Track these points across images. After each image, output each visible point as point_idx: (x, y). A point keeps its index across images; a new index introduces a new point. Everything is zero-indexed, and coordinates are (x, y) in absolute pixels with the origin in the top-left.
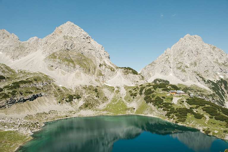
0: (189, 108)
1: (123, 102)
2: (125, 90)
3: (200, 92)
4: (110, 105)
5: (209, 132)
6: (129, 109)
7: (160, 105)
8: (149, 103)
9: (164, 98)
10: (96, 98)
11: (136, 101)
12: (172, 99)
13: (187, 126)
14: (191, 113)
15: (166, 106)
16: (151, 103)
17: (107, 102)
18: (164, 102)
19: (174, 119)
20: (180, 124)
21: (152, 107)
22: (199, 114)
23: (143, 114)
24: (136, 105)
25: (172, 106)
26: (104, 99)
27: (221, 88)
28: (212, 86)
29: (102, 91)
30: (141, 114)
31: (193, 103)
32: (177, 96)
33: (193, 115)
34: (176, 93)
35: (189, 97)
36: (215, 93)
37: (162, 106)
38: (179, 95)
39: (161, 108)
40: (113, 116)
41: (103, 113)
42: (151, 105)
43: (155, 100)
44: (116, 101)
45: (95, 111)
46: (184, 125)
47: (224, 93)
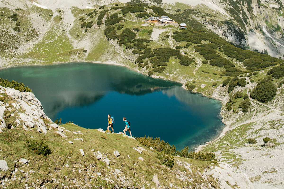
0: (174, 48)
1: (67, 39)
2: (72, 15)
3: (210, 17)
4: (39, 46)
5: (194, 87)
6: (75, 52)
7: (129, 44)
8: (112, 40)
9: (137, 30)
10: (13, 33)
11: (91, 37)
12: (150, 32)
13: (165, 79)
14: (176, 56)
15: (138, 45)
16: (114, 39)
17: (35, 40)
18: (138, 37)
19: (147, 68)
20: (155, 76)
21: (116, 47)
22: (187, 58)
23: (100, 60)
24: (89, 44)
25: (148, 45)
26: (29, 35)
27: (243, 10)
28: (229, 7)
29: (27, 18)
30: (97, 60)
31: (182, 38)
32: (160, 27)
33: (178, 60)
34: (159, 22)
35: (179, 27)
36: (233, 18)
37: (132, 44)
38: (162, 25)
39: (131, 49)
40: (42, 66)
41: (25, 61)
42: (114, 43)
43: (121, 35)
44: (53, 37)
45: (8, 59)
46: (162, 77)
47: (246, 17)
